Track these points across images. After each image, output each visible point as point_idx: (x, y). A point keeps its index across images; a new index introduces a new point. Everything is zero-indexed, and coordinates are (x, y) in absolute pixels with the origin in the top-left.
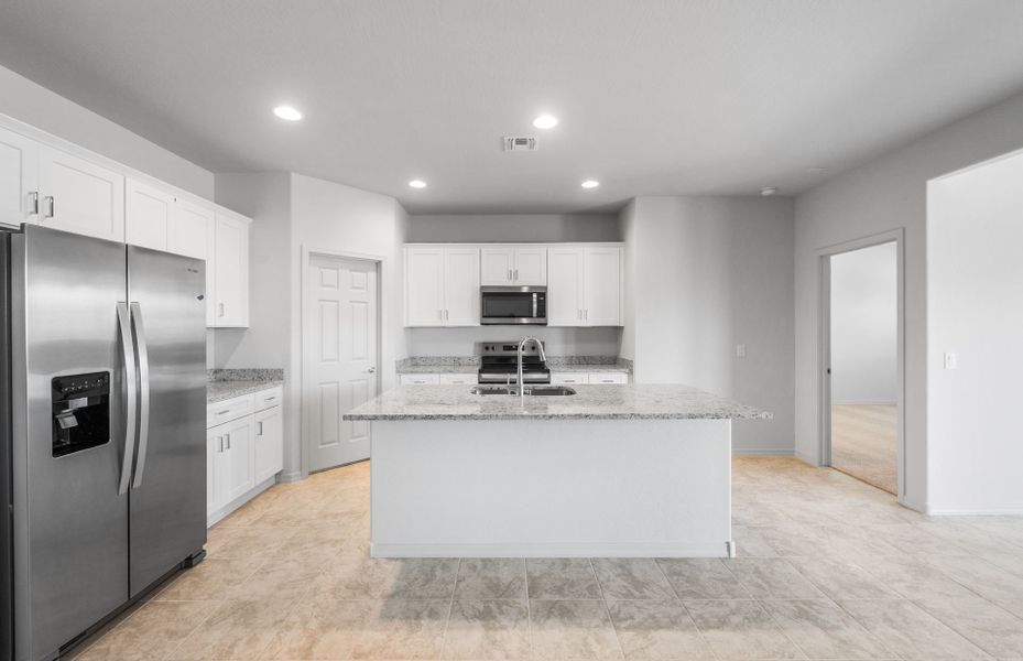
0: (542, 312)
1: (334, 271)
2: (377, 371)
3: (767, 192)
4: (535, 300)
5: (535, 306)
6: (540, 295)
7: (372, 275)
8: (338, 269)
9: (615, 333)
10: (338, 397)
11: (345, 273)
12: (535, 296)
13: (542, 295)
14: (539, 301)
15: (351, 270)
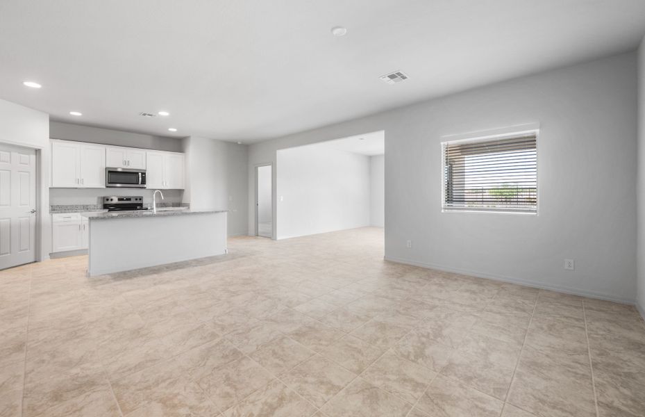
0: (144, 182)
1: (8, 154)
2: (37, 212)
3: (239, 143)
4: (140, 176)
5: (140, 179)
6: (142, 174)
7: (33, 157)
8: (10, 152)
9: (180, 192)
10: (10, 227)
11: (15, 155)
12: (140, 174)
13: (144, 174)
14: (142, 177)
15: (19, 153)
